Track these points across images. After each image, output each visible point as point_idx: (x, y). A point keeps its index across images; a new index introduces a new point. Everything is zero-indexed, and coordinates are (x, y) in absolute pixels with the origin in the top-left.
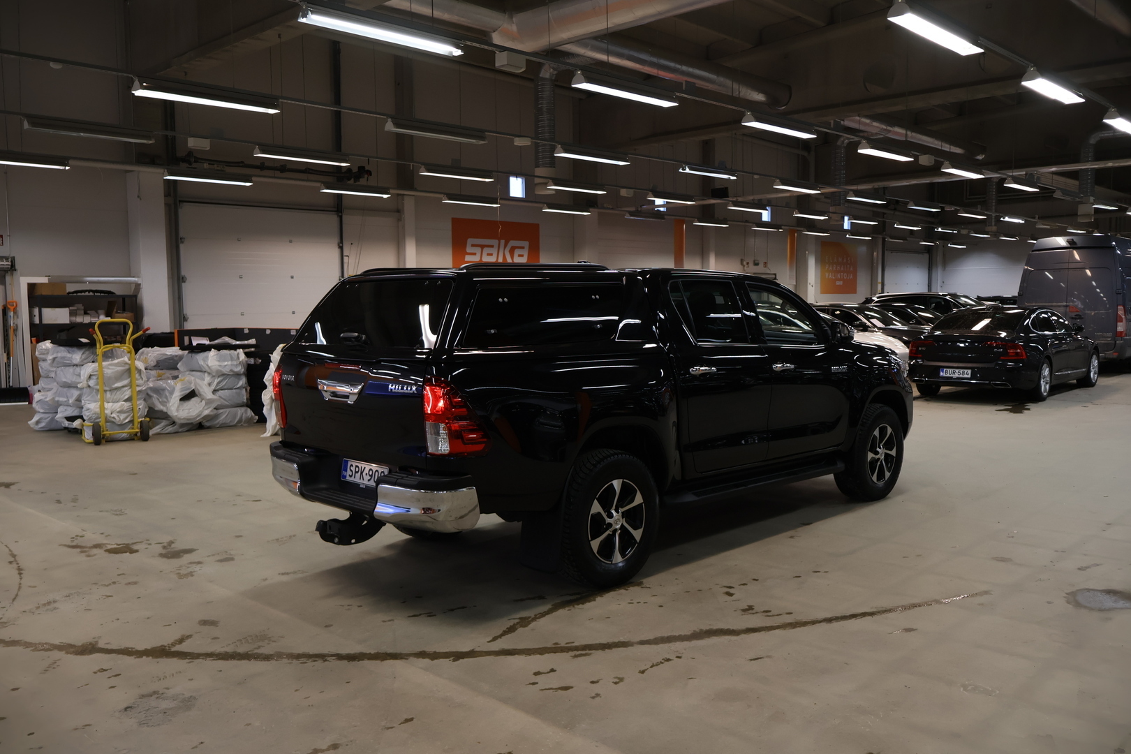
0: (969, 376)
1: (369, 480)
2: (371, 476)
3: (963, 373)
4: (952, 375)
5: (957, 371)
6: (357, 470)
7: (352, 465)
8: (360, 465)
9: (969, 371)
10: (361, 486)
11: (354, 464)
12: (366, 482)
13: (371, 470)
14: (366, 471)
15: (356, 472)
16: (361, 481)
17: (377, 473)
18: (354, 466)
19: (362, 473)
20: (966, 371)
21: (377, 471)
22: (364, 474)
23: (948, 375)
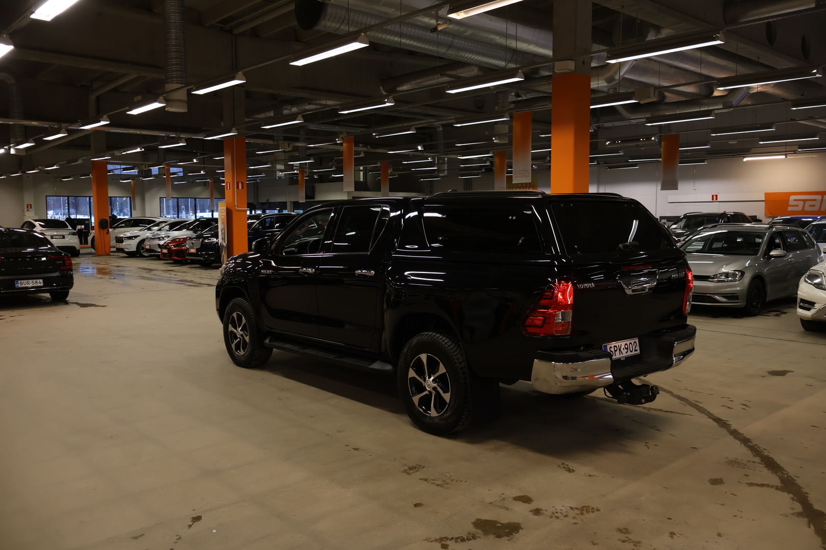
0: (42, 284)
1: (626, 353)
2: (627, 349)
3: (36, 282)
4: (27, 286)
5: (31, 281)
6: (616, 349)
7: (611, 347)
8: (617, 345)
9: (41, 281)
10: (622, 359)
11: (612, 346)
12: (625, 354)
13: (626, 344)
14: (623, 347)
15: (615, 351)
16: (621, 356)
17: (631, 345)
18: (613, 348)
19: (620, 350)
20: (38, 281)
21: (630, 343)
22: (622, 349)
23: (23, 286)
